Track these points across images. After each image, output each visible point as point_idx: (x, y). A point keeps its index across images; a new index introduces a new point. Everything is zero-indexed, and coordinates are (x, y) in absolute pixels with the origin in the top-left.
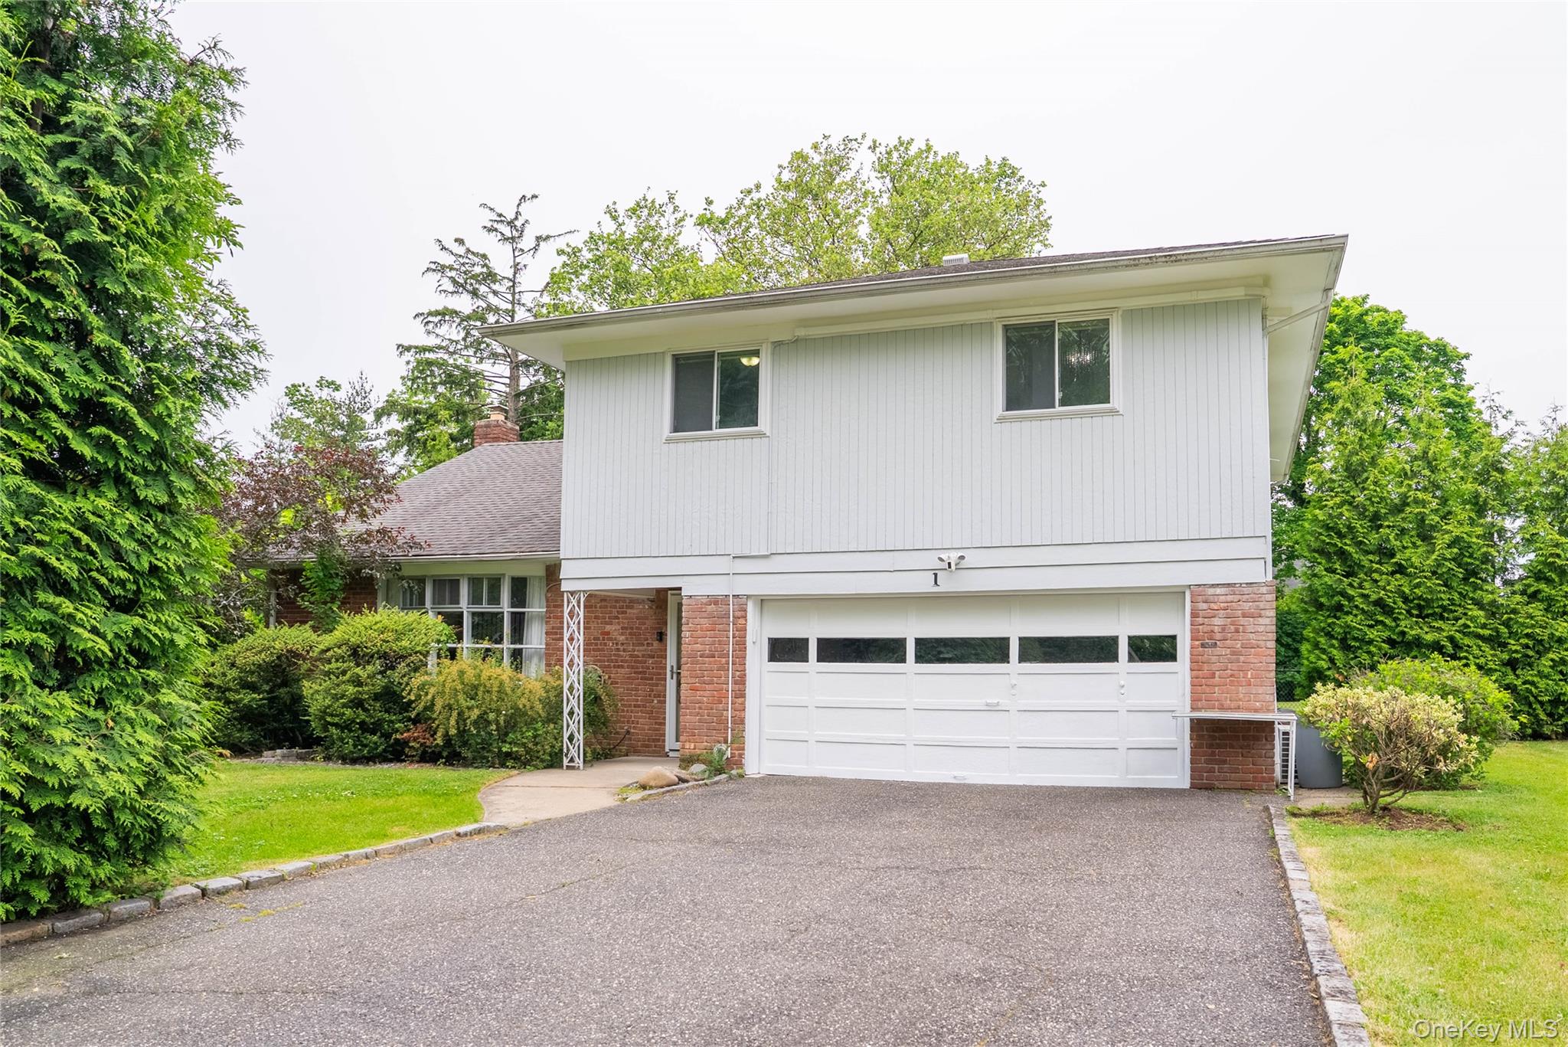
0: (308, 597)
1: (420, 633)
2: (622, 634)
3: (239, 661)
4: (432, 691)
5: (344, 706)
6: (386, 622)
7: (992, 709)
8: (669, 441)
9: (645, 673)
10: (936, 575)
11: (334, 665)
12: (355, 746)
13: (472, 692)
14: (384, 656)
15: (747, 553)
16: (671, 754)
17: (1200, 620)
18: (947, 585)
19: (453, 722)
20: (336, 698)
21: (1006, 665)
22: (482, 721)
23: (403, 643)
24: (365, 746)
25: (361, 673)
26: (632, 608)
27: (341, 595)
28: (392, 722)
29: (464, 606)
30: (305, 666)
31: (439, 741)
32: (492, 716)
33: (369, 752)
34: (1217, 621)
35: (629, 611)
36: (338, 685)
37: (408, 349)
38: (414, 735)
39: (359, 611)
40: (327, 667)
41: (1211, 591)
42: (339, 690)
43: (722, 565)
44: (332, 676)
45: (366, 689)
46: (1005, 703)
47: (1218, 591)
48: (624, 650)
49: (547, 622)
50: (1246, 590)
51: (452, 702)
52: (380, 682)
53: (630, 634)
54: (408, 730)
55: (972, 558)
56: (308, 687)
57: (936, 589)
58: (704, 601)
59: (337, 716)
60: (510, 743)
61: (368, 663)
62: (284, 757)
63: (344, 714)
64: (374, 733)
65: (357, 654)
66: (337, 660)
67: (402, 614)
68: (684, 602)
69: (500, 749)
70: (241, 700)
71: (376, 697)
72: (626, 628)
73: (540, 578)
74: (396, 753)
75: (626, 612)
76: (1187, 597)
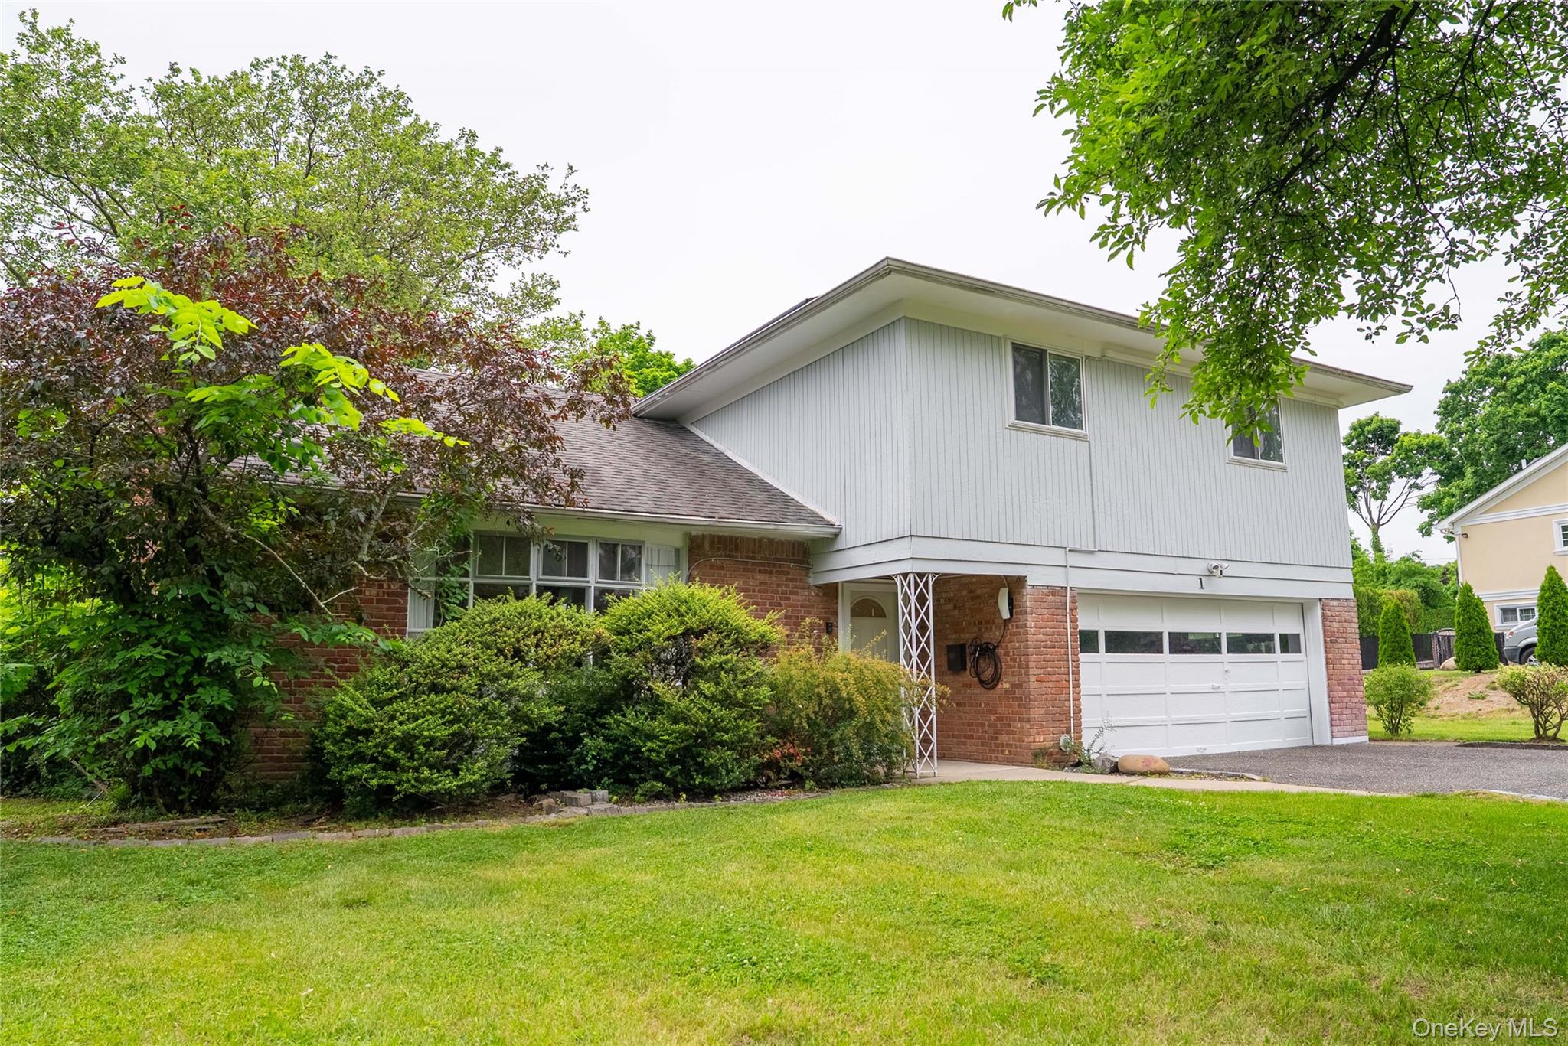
2: (786, 624)
7: (1216, 691)
8: (1012, 427)
10: (1201, 580)
15: (1078, 548)
17: (1328, 623)
18: (1208, 589)
21: (1222, 655)
26: (796, 594)
29: (592, 577)
34: (1334, 625)
35: (792, 597)
41: (1332, 603)
46: (1222, 686)
50: (1344, 604)
53: (795, 624)
55: (1230, 569)
57: (1202, 592)
58: (1045, 591)
68: (1030, 591)
72: (790, 617)
75: (789, 599)
76: (1319, 607)
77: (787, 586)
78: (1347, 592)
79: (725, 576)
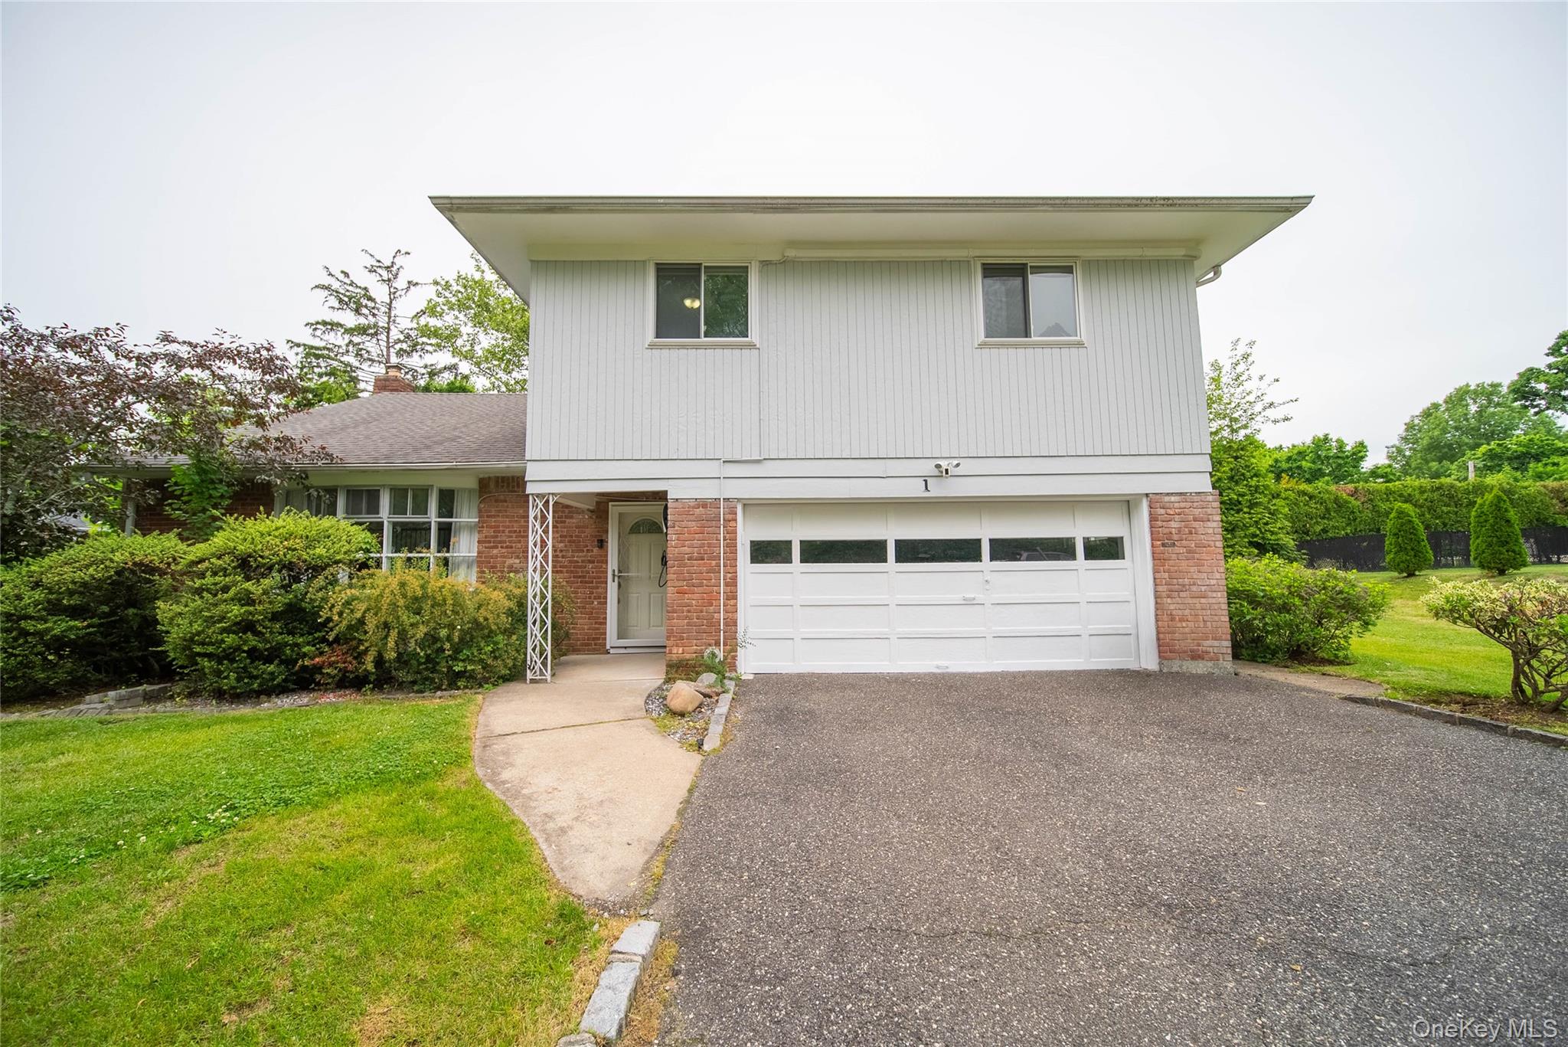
0: (177, 504)
1: (340, 540)
2: (561, 542)
3: (49, 579)
4: (363, 607)
5: (224, 630)
6: (292, 527)
7: (969, 603)
8: (652, 346)
9: (584, 577)
10: (926, 481)
11: (209, 580)
12: (239, 679)
13: (415, 605)
14: (289, 566)
15: (738, 457)
16: (612, 651)
17: (1160, 523)
18: (937, 490)
19: (391, 644)
20: (210, 621)
21: (978, 563)
22: (432, 638)
23: (318, 551)
24: (256, 677)
25: (252, 589)
26: (572, 517)
27: (227, 502)
28: (296, 645)
29: (385, 514)
30: (166, 582)
31: (370, 667)
32: (443, 633)
33: (260, 685)
34: (1173, 524)
35: (568, 520)
36: (216, 605)
37: (298, 345)
38: (332, 661)
39: (251, 514)
40: (198, 583)
41: (1167, 499)
42: (216, 612)
43: (712, 469)
44: (205, 594)
45: (260, 608)
46: (980, 597)
47: (1173, 499)
48: (563, 557)
49: (479, 532)
50: (1196, 498)
51: (390, 619)
52: (281, 600)
53: (569, 542)
54: (321, 654)
56: (164, 609)
57: (927, 494)
58: (692, 504)
59: (211, 644)
60: (463, 661)
61: (264, 576)
62: (119, 700)
63: (223, 641)
64: (268, 660)
65: (246, 565)
66: (215, 574)
67: (314, 519)
68: (670, 505)
69: (450, 668)
70: (48, 630)
71: (275, 617)
72: (565, 536)
73: (470, 491)
74: (304, 681)
75: (565, 522)
76: (1145, 504)
77: (563, 512)
78: (1204, 484)
79: (507, 507)
